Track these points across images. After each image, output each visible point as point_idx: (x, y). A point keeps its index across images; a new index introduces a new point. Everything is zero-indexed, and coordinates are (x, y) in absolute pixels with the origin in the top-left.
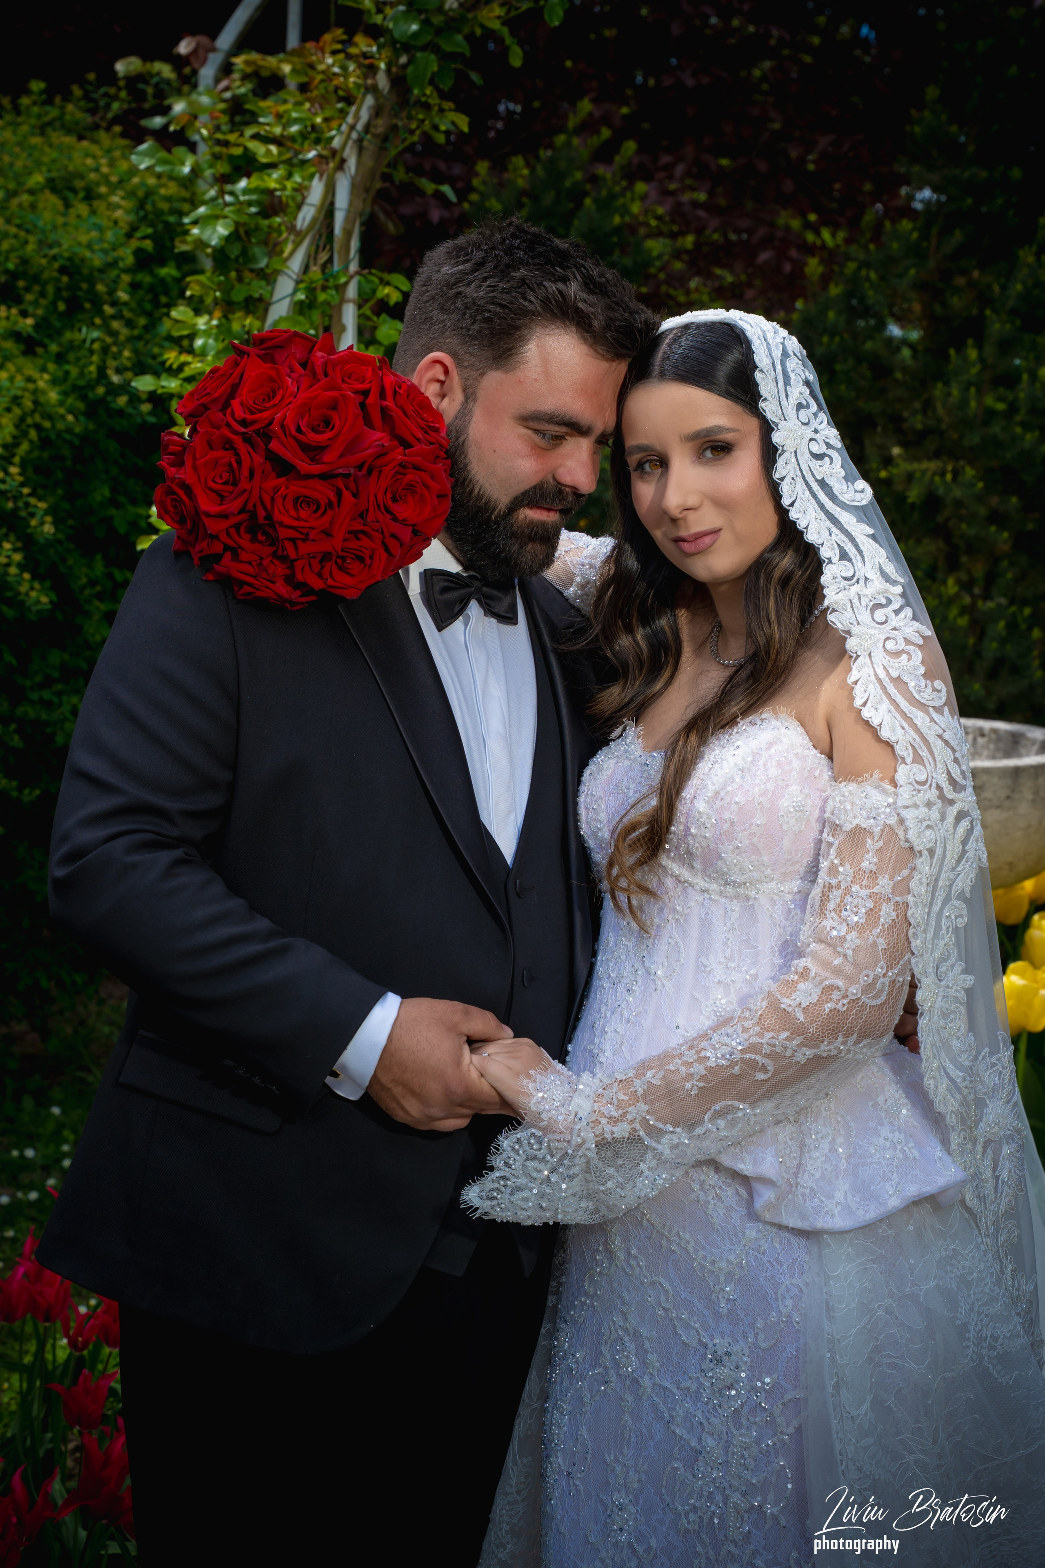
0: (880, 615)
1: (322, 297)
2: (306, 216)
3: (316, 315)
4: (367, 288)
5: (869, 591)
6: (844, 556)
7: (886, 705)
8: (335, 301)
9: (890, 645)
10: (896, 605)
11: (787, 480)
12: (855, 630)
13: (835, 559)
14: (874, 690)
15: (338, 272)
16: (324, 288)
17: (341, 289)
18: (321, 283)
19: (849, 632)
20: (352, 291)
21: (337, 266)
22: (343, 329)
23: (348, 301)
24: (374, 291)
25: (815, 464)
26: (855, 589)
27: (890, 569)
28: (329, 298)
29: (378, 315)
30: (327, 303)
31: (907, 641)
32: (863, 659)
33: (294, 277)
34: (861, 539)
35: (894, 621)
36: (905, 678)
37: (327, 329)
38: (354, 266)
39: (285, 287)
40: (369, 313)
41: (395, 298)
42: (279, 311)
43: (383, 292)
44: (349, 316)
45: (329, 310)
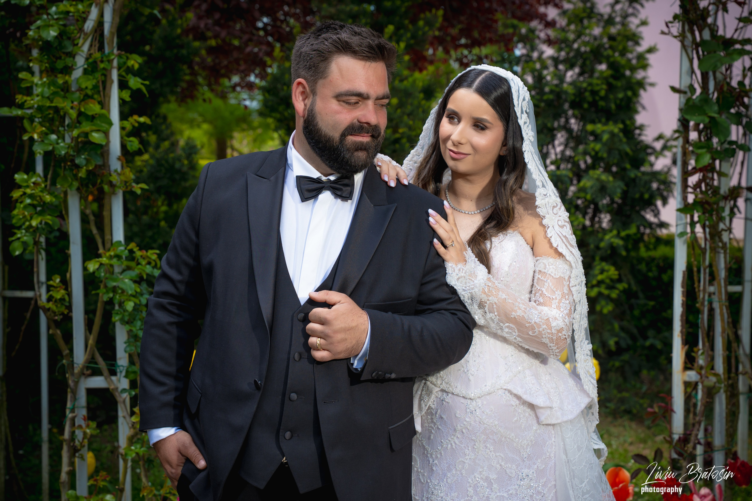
1: (102, 66)
2: (89, 25)
3: (98, 75)
4: (122, 61)
8: (109, 68)
15: (109, 54)
16: (102, 61)
17: (110, 61)
18: (100, 59)
20: (115, 63)
21: (107, 51)
22: (112, 82)
23: (114, 68)
24: (125, 63)
28: (106, 67)
29: (127, 74)
30: (104, 69)
33: (85, 56)
37: (104, 83)
38: (115, 51)
39: (80, 61)
40: (124, 74)
41: (136, 66)
42: (78, 73)
43: (131, 63)
44: (115, 75)
45: (104, 72)
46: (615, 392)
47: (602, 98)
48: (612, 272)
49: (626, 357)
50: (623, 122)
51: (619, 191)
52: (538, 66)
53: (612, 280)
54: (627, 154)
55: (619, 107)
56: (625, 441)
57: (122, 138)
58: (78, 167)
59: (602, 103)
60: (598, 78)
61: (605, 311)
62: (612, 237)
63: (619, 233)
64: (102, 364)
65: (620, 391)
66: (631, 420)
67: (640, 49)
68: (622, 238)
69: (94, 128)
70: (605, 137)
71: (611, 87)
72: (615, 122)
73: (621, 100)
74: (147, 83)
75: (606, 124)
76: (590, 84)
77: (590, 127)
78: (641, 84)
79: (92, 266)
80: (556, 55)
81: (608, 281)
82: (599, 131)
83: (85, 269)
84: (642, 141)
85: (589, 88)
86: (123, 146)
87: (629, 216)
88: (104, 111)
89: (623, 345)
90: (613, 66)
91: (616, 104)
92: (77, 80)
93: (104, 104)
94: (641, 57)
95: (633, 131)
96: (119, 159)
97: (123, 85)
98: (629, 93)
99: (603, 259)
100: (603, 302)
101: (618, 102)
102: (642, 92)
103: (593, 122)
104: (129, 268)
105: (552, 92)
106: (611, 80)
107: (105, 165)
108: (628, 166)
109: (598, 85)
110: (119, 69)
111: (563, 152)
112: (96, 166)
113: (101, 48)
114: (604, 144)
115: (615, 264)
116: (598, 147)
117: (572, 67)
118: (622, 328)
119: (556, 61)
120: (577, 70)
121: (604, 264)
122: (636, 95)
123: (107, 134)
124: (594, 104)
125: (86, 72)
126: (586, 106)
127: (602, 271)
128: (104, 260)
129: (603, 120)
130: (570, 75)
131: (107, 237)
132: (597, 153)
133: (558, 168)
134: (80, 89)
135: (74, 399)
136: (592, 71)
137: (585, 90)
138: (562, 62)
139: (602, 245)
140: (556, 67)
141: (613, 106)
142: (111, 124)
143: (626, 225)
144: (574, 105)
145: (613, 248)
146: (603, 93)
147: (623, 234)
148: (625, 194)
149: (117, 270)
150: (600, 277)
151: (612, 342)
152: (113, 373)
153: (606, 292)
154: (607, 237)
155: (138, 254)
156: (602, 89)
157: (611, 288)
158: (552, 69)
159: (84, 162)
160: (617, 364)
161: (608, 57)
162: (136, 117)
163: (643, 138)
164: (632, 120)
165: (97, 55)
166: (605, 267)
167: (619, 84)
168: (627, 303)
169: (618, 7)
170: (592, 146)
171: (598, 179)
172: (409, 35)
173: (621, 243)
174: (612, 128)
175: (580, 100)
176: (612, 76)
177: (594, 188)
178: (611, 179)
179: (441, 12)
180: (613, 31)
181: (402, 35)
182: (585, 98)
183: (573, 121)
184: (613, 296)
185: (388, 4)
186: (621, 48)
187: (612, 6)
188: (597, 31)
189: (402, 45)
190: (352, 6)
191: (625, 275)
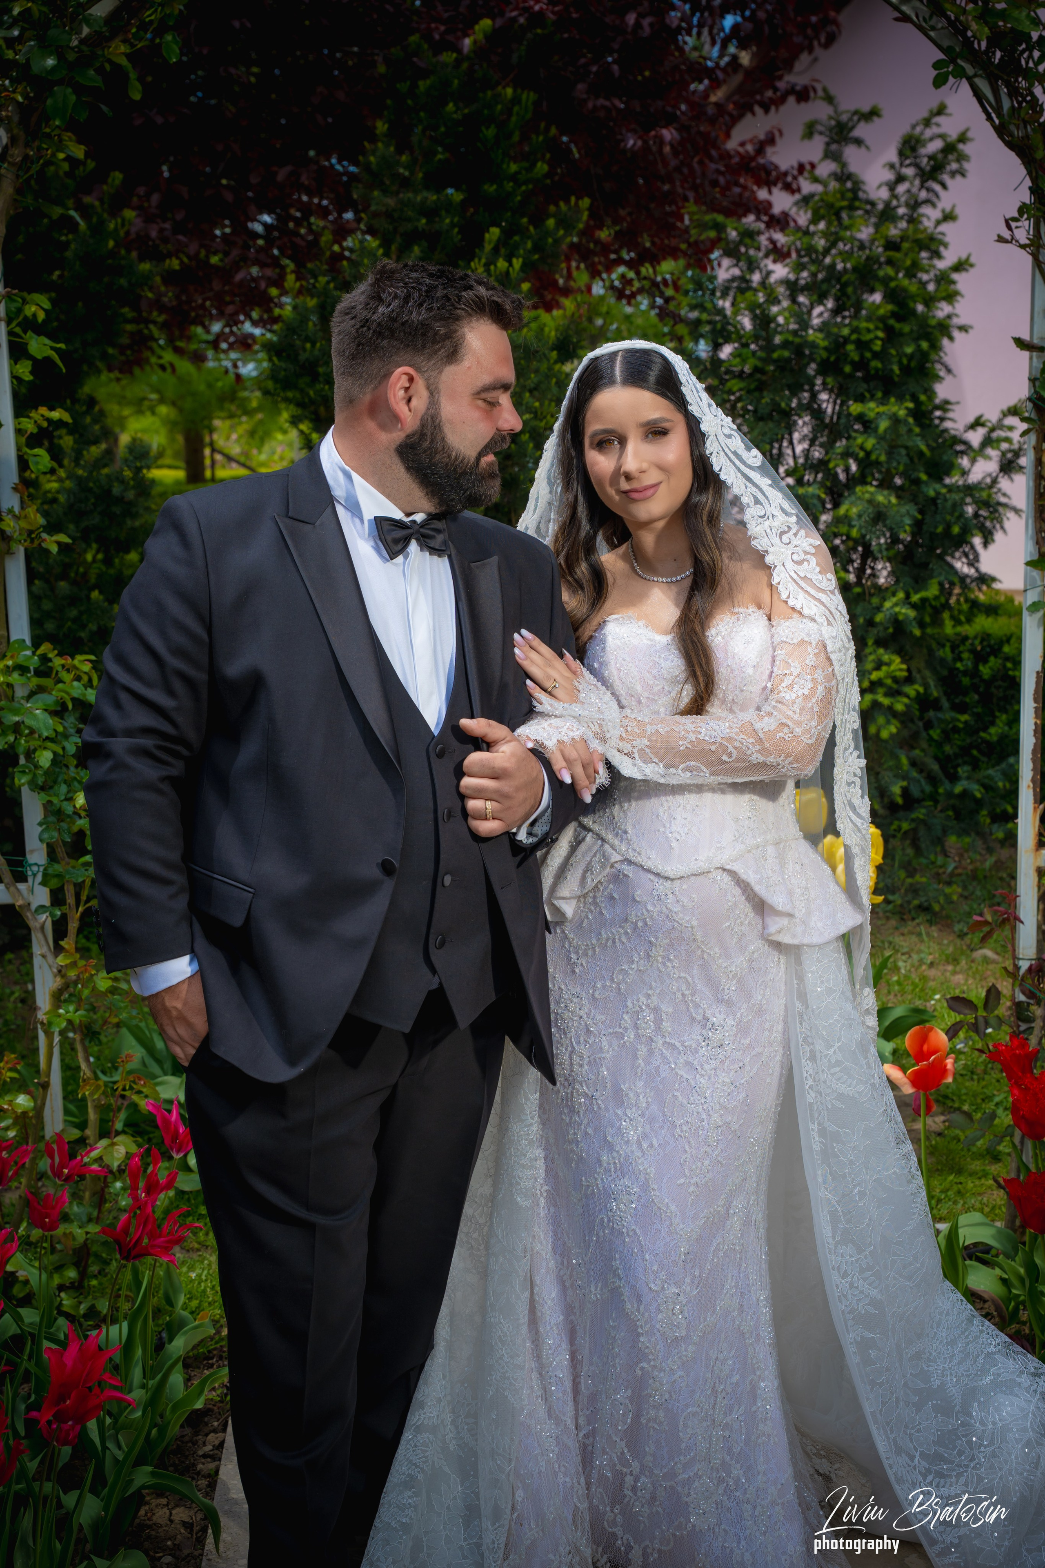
0: (785, 538)
4: (14, 306)
5: (776, 524)
6: (757, 502)
7: (802, 595)
9: (795, 557)
10: (794, 531)
11: (714, 454)
12: (770, 550)
13: (752, 504)
14: (792, 586)
19: (767, 551)
24: (19, 310)
25: (728, 441)
26: (767, 523)
27: (786, 505)
29: (25, 331)
31: (806, 553)
32: (779, 568)
34: (766, 488)
35: (795, 541)
36: (809, 576)
40: (17, 330)
41: (40, 316)
43: (29, 310)
46: (902, 874)
47: (876, 355)
48: (897, 665)
49: (920, 813)
50: (914, 398)
51: (908, 521)
52: (761, 298)
53: (895, 680)
54: (921, 454)
55: (906, 370)
56: (921, 962)
57: (19, 450)
59: (876, 364)
60: (869, 319)
61: (885, 734)
62: (896, 604)
63: (908, 596)
65: (911, 874)
66: (930, 922)
67: (941, 265)
68: (914, 606)
70: (883, 425)
71: (892, 335)
72: (901, 398)
73: (911, 357)
74: (62, 346)
75: (883, 402)
76: (855, 330)
77: (855, 408)
78: (944, 328)
80: (792, 277)
81: (889, 681)
82: (872, 415)
84: (946, 430)
85: (854, 337)
86: (23, 466)
87: (925, 565)
89: (915, 792)
90: (893, 295)
91: (900, 363)
94: (943, 279)
95: (931, 412)
96: (15, 489)
97: (17, 351)
98: (925, 345)
99: (878, 643)
100: (881, 720)
101: (905, 361)
102: (945, 342)
103: (861, 399)
104: (41, 690)
105: (785, 344)
106: (892, 322)
108: (924, 477)
109: (869, 331)
111: (807, 453)
114: (881, 438)
115: (900, 652)
116: (870, 443)
117: (821, 299)
118: (913, 764)
119: (793, 288)
120: (830, 304)
121: (881, 651)
122: (935, 347)
124: (862, 365)
126: (847, 369)
127: (879, 666)
129: (879, 395)
130: (819, 314)
132: (868, 454)
136: (858, 306)
137: (846, 340)
138: (803, 289)
139: (879, 618)
140: (794, 301)
141: (896, 369)
143: (919, 582)
144: (825, 368)
145: (898, 624)
146: (877, 346)
147: (915, 598)
148: (918, 526)
149: (20, 693)
150: (875, 676)
151: (896, 789)
152: (21, 878)
153: (886, 701)
154: (888, 604)
155: (57, 662)
156: (877, 338)
157: (893, 693)
158: (785, 303)
160: (905, 826)
161: (886, 281)
162: (42, 411)
163: (948, 424)
164: (930, 393)
166: (886, 658)
167: (906, 329)
168: (921, 718)
169: (901, 189)
170: (860, 441)
171: (870, 502)
172: (529, 245)
173: (912, 613)
174: (895, 409)
175: (837, 360)
176: (894, 315)
177: (865, 517)
178: (894, 500)
179: (586, 202)
180: (893, 232)
181: (516, 246)
182: (846, 355)
183: (824, 396)
184: (899, 707)
185: (491, 188)
186: (908, 262)
187: (892, 187)
188: (865, 233)
189: (517, 263)
190: (425, 194)
191: (919, 671)
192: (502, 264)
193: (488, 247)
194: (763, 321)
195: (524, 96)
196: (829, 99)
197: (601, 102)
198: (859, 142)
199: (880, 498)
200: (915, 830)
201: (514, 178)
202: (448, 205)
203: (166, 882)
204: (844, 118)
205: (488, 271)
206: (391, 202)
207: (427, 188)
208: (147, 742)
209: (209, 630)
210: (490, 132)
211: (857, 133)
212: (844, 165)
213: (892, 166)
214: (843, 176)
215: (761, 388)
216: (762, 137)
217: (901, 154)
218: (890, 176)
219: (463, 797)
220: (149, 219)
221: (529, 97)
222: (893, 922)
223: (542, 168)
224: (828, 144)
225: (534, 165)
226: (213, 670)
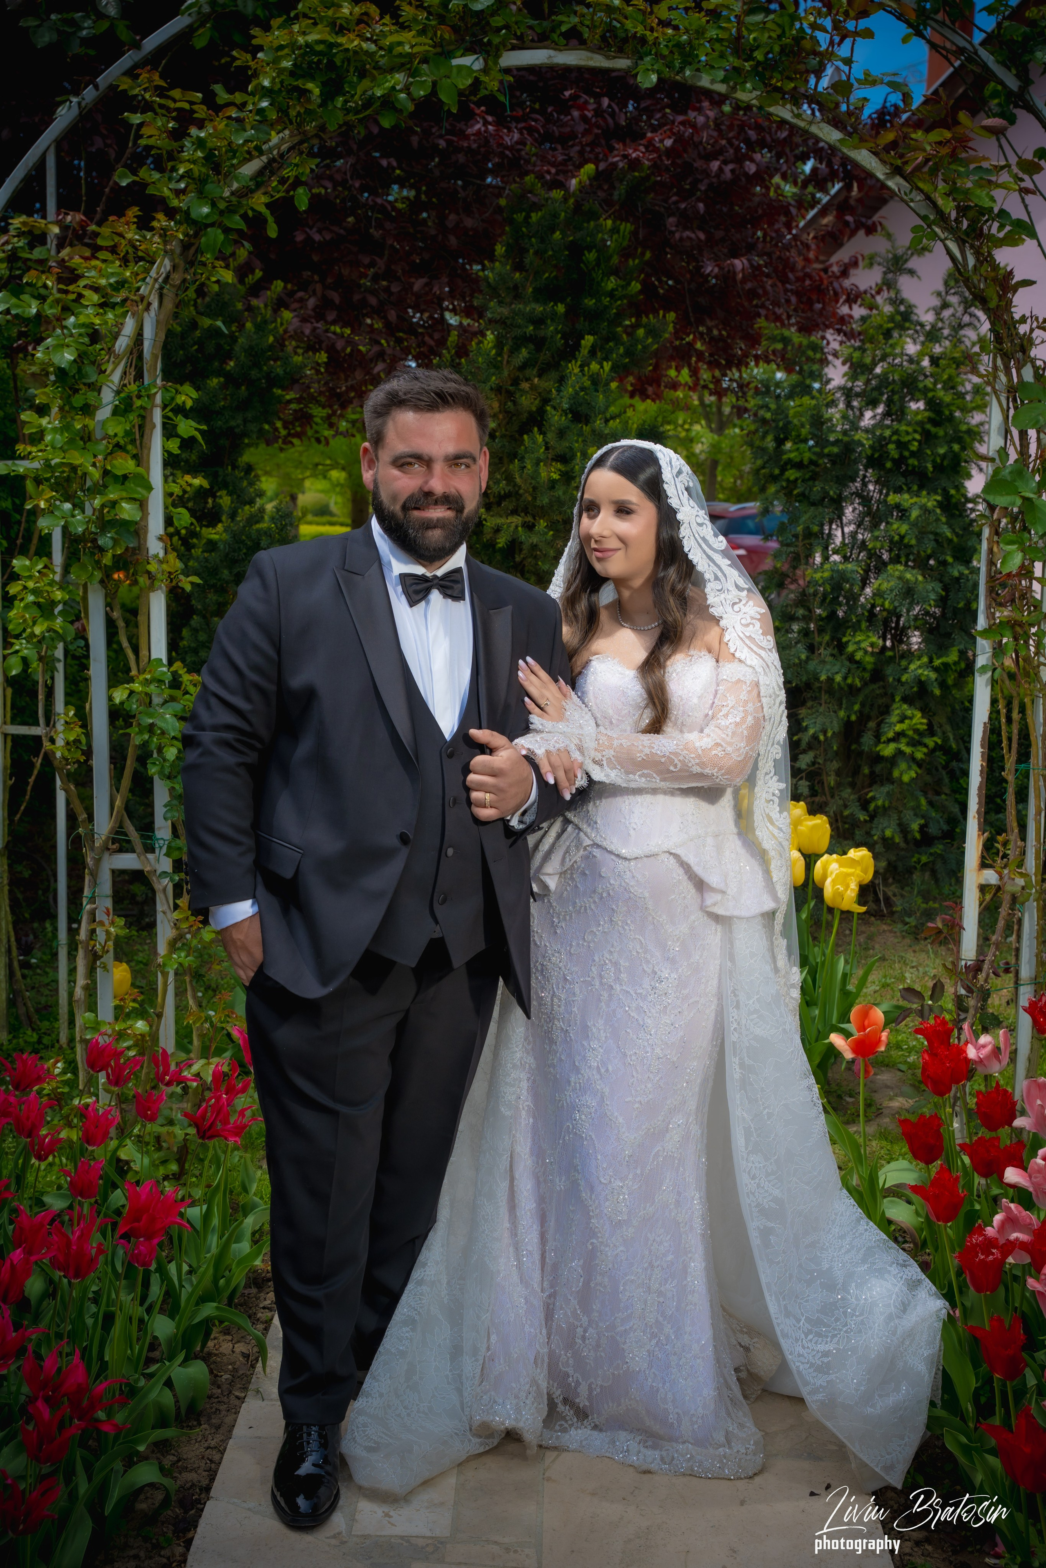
1: (138, 403)
2: (122, 343)
3: (132, 417)
4: (168, 396)
5: (730, 596)
6: (718, 578)
7: (746, 650)
8: (149, 406)
9: (743, 621)
10: (745, 601)
11: (686, 538)
12: (725, 615)
14: (739, 643)
15: (149, 385)
16: (139, 397)
17: (151, 397)
18: (136, 393)
19: (721, 617)
20: (158, 399)
21: (147, 381)
22: (154, 426)
23: (157, 406)
24: (173, 399)
25: (699, 528)
26: (723, 595)
27: (741, 581)
28: (144, 404)
29: (176, 415)
30: (142, 407)
31: (753, 618)
32: (730, 629)
33: (115, 388)
34: (725, 568)
35: (745, 609)
36: (753, 636)
37: (141, 427)
38: (159, 382)
39: (107, 396)
40: (170, 414)
41: (189, 404)
42: (104, 414)
43: (181, 399)
44: (157, 416)
45: (142, 412)
46: (919, 900)
47: (913, 454)
48: (918, 719)
50: (944, 492)
51: (933, 596)
53: (916, 731)
54: (950, 541)
55: (939, 468)
56: (925, 973)
57: (166, 508)
58: (102, 550)
59: (913, 462)
60: (909, 424)
61: (906, 778)
62: (920, 667)
63: (931, 661)
64: (134, 835)
65: (926, 900)
68: (936, 669)
69: (124, 494)
70: (915, 514)
71: (928, 438)
72: (932, 491)
73: (944, 457)
74: (205, 427)
75: (917, 494)
76: (896, 432)
77: (893, 498)
78: (976, 434)
79: (119, 695)
80: (850, 384)
81: (910, 733)
82: (906, 505)
83: (110, 698)
85: (895, 438)
86: (169, 521)
87: (948, 635)
88: (140, 470)
89: (933, 830)
90: (933, 405)
91: (934, 461)
92: (104, 423)
93: (140, 459)
96: (160, 539)
97: (169, 431)
98: (957, 447)
99: (905, 700)
100: (903, 766)
101: (938, 460)
102: (976, 442)
103: (898, 490)
104: (172, 699)
105: (837, 442)
106: (928, 426)
107: (141, 548)
108: (950, 559)
109: (907, 433)
110: (165, 407)
111: (854, 535)
112: (127, 549)
113: (139, 376)
114: (914, 525)
115: (922, 708)
116: (904, 528)
117: (873, 403)
118: (933, 806)
119: (848, 393)
120: (880, 410)
121: (905, 706)
122: (967, 448)
123: (143, 505)
124: (900, 461)
125: (116, 412)
126: (889, 465)
127: (903, 719)
128: (136, 686)
129: (915, 488)
130: (868, 419)
131: (143, 652)
132: (902, 538)
133: (846, 559)
134: (106, 437)
135: (95, 883)
136: (903, 411)
137: (890, 440)
138: (858, 395)
140: (849, 405)
141: (930, 467)
142: (150, 488)
143: (942, 649)
144: (874, 462)
145: (922, 685)
146: (914, 446)
147: (937, 662)
148: (943, 601)
149: (156, 700)
150: (899, 728)
151: (915, 826)
152: (151, 849)
153: (908, 750)
154: (912, 667)
155: (186, 678)
156: (915, 439)
157: (913, 743)
158: (841, 406)
159: (110, 543)
160: (924, 859)
161: (926, 390)
162: (188, 478)
164: (961, 488)
165: (133, 388)
166: (909, 713)
167: (941, 433)
168: (945, 767)
169: (946, 313)
170: (895, 526)
171: (900, 578)
172: (622, 350)
173: (933, 675)
174: (924, 500)
175: (881, 456)
176: (931, 420)
177: (896, 592)
178: (920, 578)
179: (672, 316)
180: (937, 349)
181: (611, 351)
182: (888, 453)
183: (871, 487)
184: (919, 755)
185: (590, 302)
186: (945, 377)
187: (938, 311)
188: (912, 349)
189: (607, 366)
190: (533, 305)
191: (941, 726)
192: (594, 366)
193: (584, 352)
194: (818, 422)
195: (622, 227)
196: (889, 236)
197: (688, 233)
198: (912, 272)
199: (908, 576)
200: (933, 862)
201: (611, 294)
202: (554, 315)
203: (237, 843)
204: (900, 252)
205: (582, 371)
206: (505, 311)
207: (537, 301)
208: (228, 736)
209: (279, 652)
210: (591, 256)
211: (910, 265)
212: (898, 292)
213: (939, 294)
214: (897, 301)
215: (814, 477)
216: (846, 260)
217: (946, 283)
218: (936, 302)
219: (468, 790)
220: (304, 320)
221: (626, 228)
222: (908, 941)
223: (636, 286)
224: (885, 273)
225: (629, 284)
226: (280, 682)
